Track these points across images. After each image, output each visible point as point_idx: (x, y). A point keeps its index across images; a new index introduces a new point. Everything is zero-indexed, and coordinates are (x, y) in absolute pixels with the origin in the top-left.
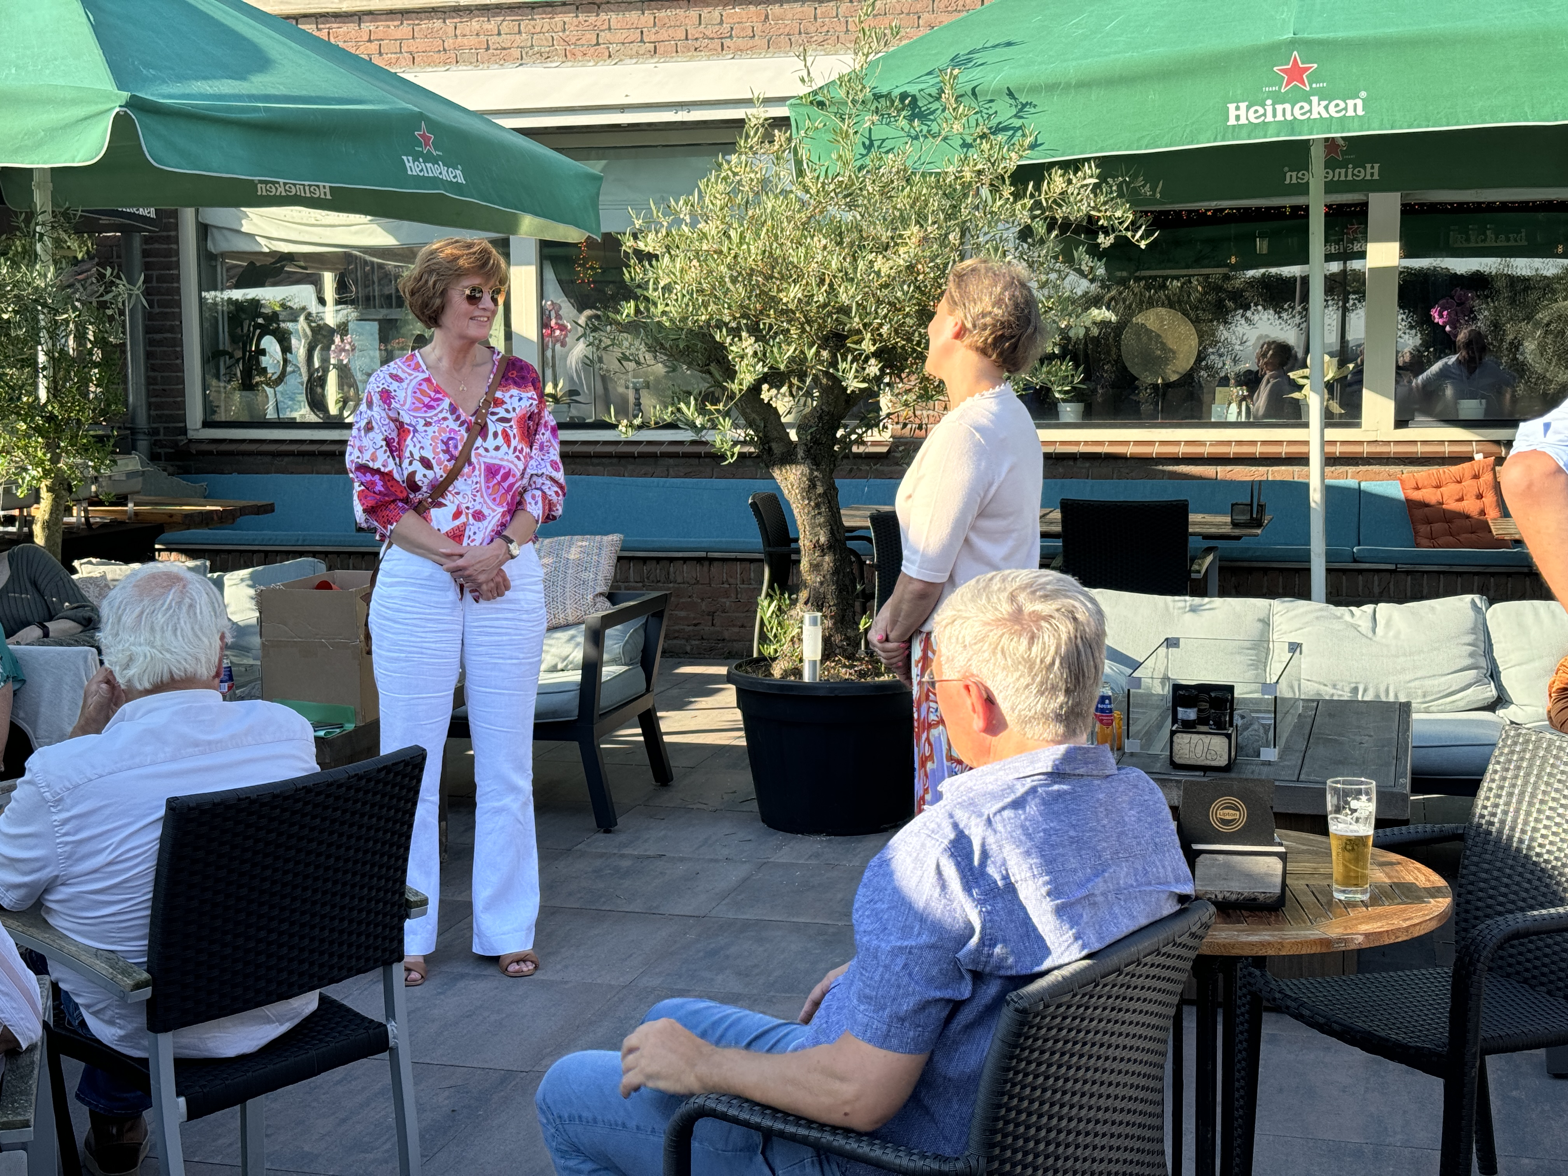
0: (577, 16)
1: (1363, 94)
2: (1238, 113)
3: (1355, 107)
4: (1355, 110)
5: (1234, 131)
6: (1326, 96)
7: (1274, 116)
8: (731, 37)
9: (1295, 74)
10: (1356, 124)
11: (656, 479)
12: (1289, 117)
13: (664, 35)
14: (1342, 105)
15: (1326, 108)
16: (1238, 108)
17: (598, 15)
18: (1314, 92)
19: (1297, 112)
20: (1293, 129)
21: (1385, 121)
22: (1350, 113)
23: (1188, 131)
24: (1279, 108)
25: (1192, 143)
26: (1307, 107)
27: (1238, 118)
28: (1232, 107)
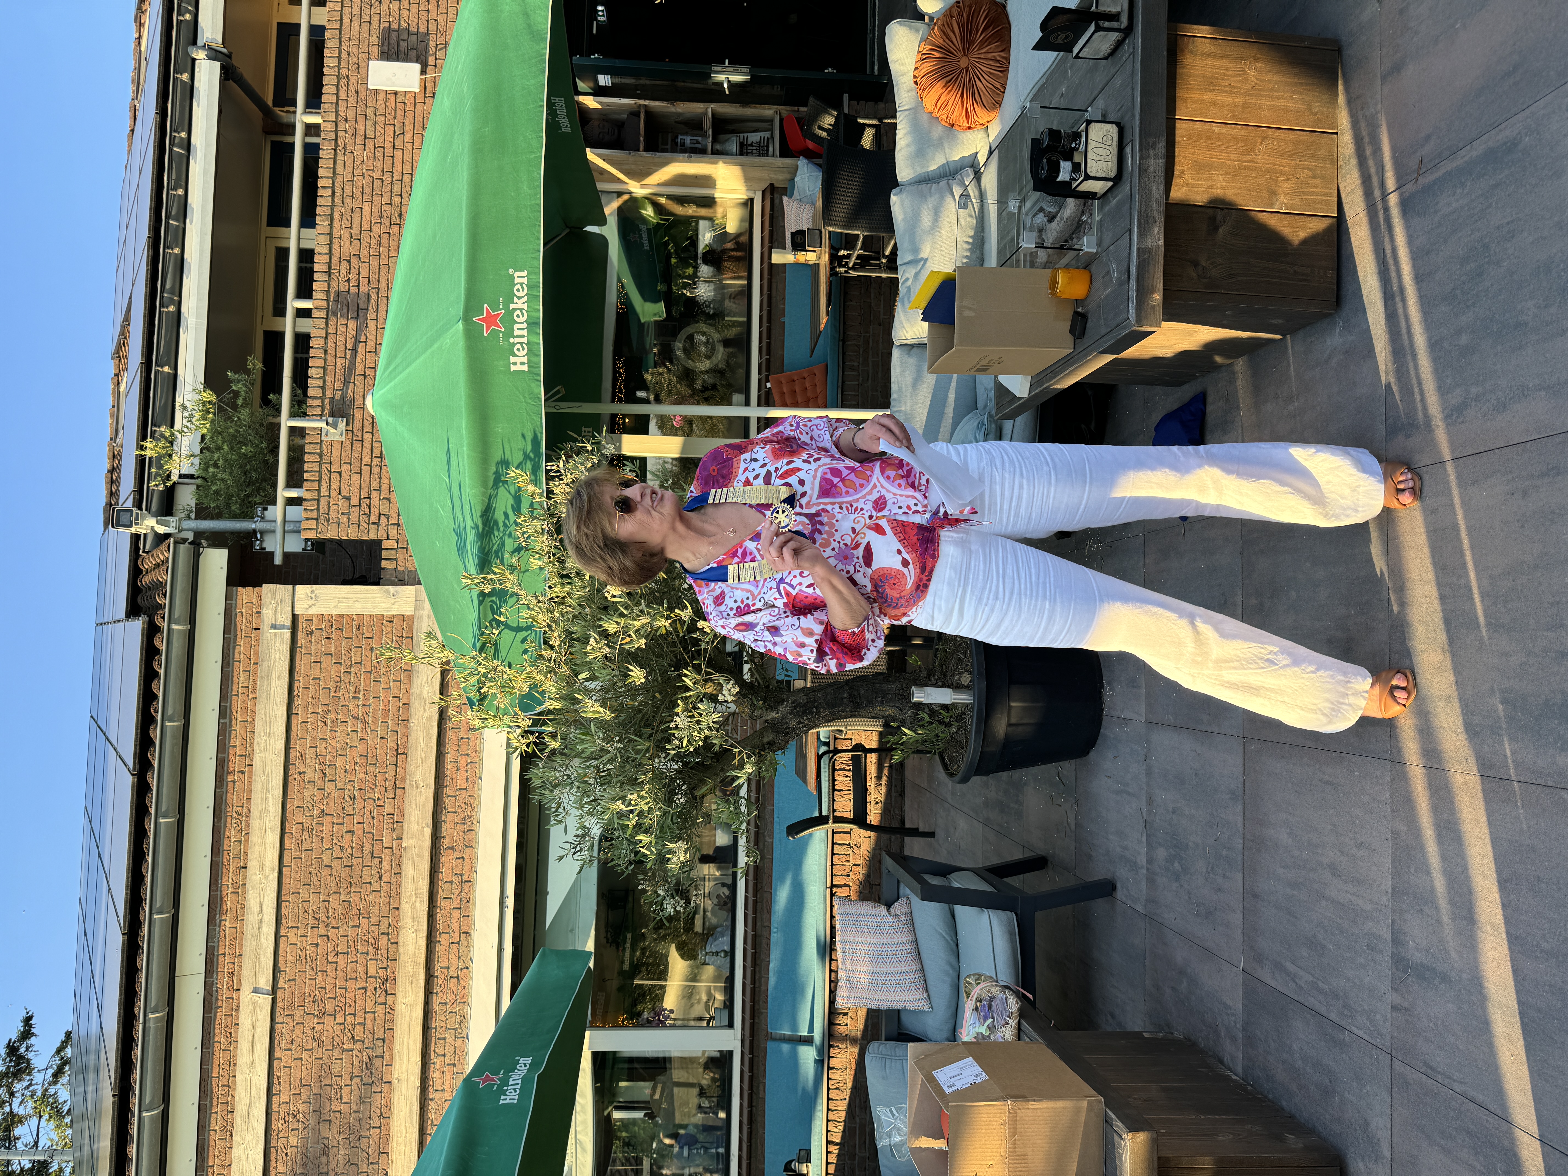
0: (437, 993)
1: (511, 271)
2: (518, 364)
3: (521, 277)
4: (523, 277)
5: (532, 367)
6: (510, 297)
7: (523, 336)
8: (462, 875)
9: (490, 320)
10: (534, 277)
11: (773, 935)
12: (525, 325)
13: (455, 926)
14: (518, 286)
15: (519, 298)
16: (515, 364)
17: (437, 977)
18: (506, 307)
19: (522, 319)
20: (534, 323)
21: (533, 256)
22: (525, 280)
23: (530, 401)
24: (516, 333)
25: (540, 399)
26: (518, 312)
27: (522, 363)
28: (513, 368)
